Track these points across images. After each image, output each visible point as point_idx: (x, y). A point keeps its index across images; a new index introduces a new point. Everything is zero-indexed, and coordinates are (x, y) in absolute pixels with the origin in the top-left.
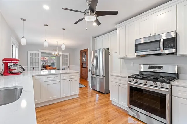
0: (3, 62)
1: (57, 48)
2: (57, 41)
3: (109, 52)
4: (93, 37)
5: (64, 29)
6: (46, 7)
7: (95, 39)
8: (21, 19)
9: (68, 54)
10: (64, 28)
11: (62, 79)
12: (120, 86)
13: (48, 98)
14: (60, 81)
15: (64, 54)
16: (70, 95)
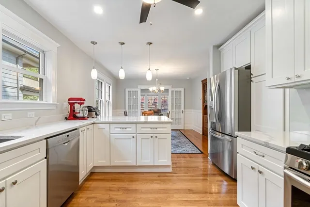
0: (69, 103)
1: (157, 80)
2: (157, 68)
3: (251, 74)
4: (214, 46)
5: (151, 44)
6: (98, 10)
7: (219, 49)
8: (91, 42)
9: (182, 90)
10: (150, 41)
11: (137, 132)
12: (261, 172)
13: (117, 162)
14: (134, 135)
15: (173, 89)
16: (153, 165)
